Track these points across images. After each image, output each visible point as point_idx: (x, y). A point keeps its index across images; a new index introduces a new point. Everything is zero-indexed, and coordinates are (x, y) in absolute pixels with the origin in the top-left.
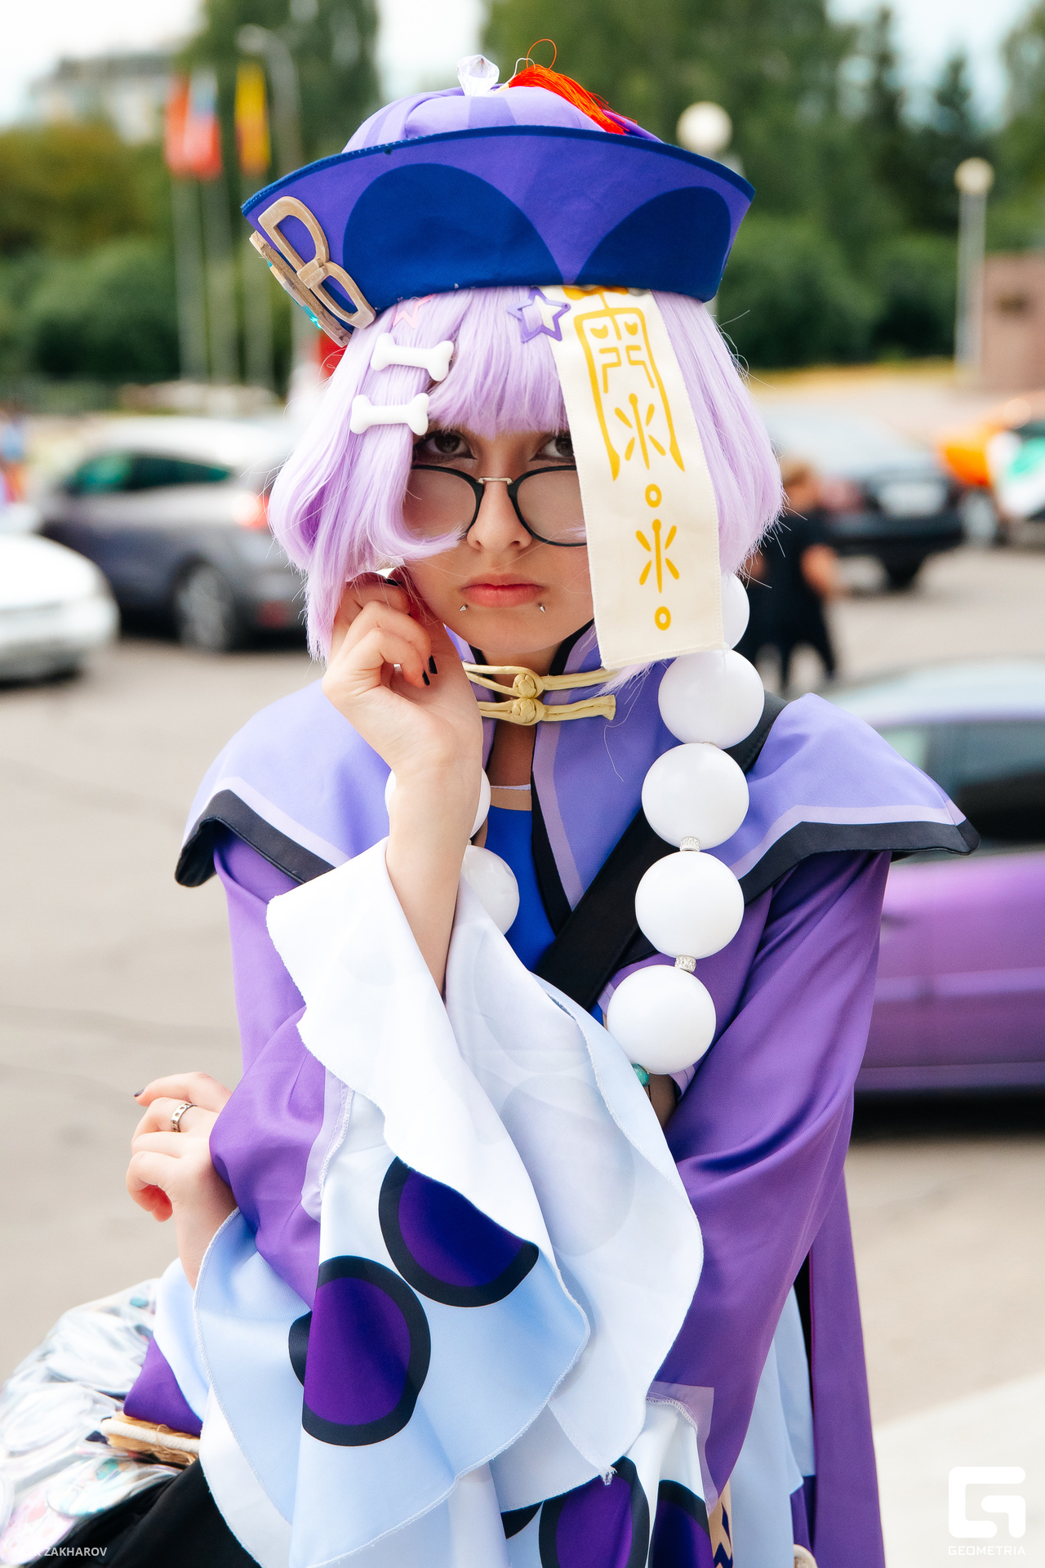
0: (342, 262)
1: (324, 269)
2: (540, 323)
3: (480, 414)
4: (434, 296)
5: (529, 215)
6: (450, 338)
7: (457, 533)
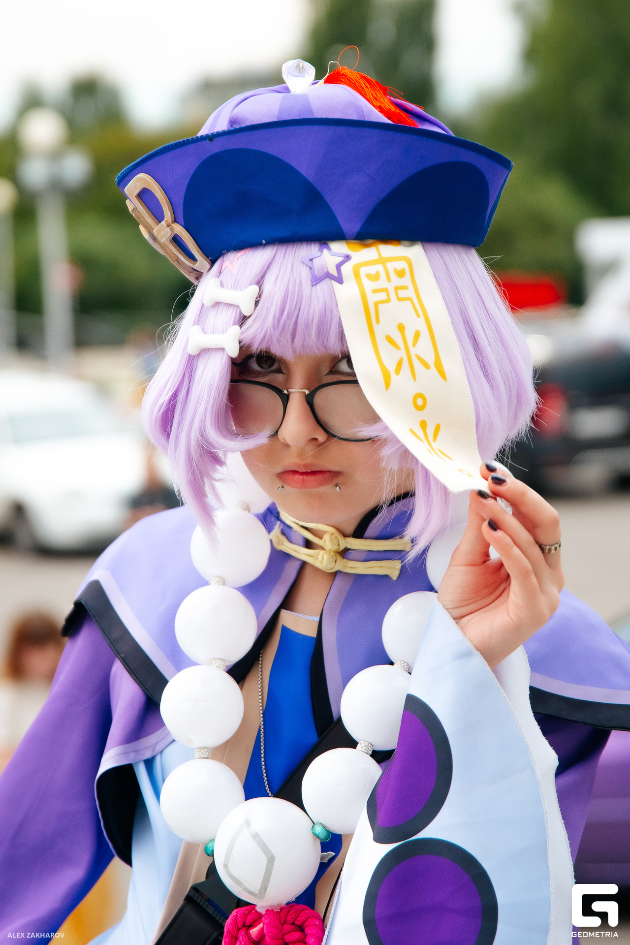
0: (183, 224)
1: (170, 229)
2: (326, 270)
3: (279, 341)
4: (248, 250)
5: (319, 187)
6: (257, 284)
7: (268, 432)
